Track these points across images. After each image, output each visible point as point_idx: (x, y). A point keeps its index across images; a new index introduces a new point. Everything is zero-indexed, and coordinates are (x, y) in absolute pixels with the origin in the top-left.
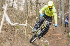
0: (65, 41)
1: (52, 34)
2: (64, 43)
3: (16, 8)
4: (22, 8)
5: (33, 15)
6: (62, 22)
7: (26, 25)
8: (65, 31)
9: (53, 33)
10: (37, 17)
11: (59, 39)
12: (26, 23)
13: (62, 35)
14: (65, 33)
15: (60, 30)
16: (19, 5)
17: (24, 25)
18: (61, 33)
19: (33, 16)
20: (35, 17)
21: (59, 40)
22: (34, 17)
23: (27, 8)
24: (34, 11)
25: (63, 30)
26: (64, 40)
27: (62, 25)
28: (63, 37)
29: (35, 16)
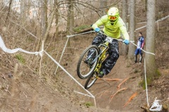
0: (134, 95)
1: (104, 79)
2: (132, 99)
3: (19, 11)
4: (33, 13)
5: (60, 30)
6: (128, 49)
7: (41, 53)
8: (136, 72)
9: (107, 76)
10: (68, 36)
11: (119, 90)
13: (129, 81)
14: (135, 75)
15: (123, 68)
16: (27, 6)
17: (36, 53)
18: (126, 77)
19: (59, 33)
20: (65, 36)
21: (119, 93)
22: (61, 35)
23: (46, 11)
24: (63, 21)
25: (130, 69)
26: (131, 93)
27: (129, 58)
28: (129, 86)
29: (65, 34)
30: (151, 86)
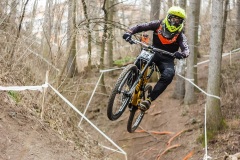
0: (190, 155)
1: (150, 132)
8: (194, 122)
9: (153, 128)
11: (169, 148)
12: (47, 83)
13: (183, 135)
15: (177, 116)
18: (180, 129)
21: (169, 151)
25: (186, 118)
26: (186, 151)
27: (186, 102)
28: (183, 142)
30: (213, 143)
